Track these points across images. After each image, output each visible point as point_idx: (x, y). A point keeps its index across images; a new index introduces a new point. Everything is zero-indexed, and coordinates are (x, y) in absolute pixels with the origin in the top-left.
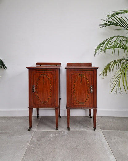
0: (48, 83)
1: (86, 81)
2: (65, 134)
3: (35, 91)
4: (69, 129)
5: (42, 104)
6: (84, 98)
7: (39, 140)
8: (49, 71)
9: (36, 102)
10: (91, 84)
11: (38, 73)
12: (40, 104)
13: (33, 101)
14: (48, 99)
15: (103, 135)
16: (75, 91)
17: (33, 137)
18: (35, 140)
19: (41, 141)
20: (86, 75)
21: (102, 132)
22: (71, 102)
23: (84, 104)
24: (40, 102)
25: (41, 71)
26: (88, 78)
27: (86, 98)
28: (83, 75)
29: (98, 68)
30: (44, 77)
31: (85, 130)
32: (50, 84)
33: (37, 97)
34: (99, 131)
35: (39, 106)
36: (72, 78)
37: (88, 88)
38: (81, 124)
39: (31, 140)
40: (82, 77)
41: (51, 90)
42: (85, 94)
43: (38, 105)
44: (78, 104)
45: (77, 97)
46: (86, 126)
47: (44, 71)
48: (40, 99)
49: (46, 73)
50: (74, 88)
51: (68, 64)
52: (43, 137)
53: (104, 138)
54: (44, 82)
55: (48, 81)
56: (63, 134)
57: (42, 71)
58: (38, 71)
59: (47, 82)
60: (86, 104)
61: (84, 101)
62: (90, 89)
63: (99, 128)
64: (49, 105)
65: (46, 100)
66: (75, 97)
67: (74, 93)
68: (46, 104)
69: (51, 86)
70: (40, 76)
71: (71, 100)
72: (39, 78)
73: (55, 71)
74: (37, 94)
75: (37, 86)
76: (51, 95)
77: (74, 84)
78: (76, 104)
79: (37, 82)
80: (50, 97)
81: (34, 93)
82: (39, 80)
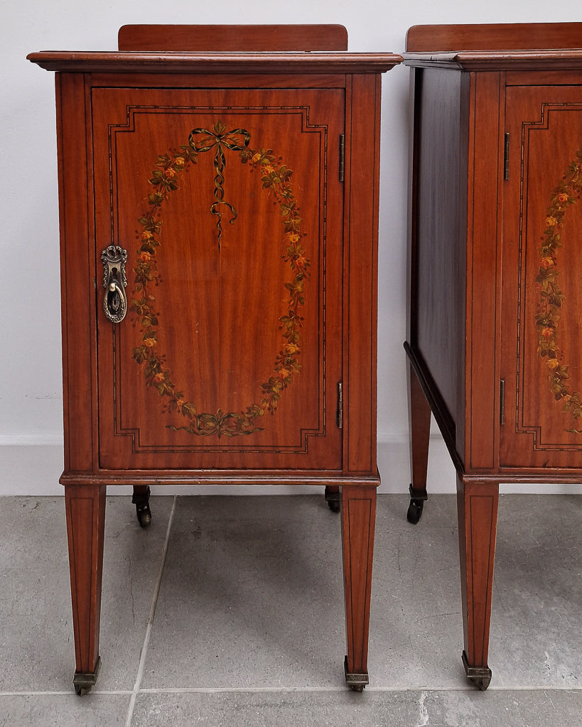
0: (261, 219)
3: (131, 309)
5: (198, 440)
8: (274, 100)
12: (181, 439)
13: (108, 417)
14: (268, 387)
16: (553, 301)
24: (183, 420)
25: (185, 98)
30: (220, 162)
32: (289, 229)
33: (155, 364)
35: (177, 459)
41: (298, 298)
43: (156, 450)
45: (575, 364)
47: (217, 98)
48: (182, 386)
49: (239, 122)
50: (542, 275)
54: (224, 213)
55: (262, 206)
57: (200, 99)
58: (153, 98)
59: (254, 211)
64: (275, 448)
65: (247, 401)
66: (554, 363)
67: (540, 323)
68: (249, 440)
69: (295, 258)
70: (176, 153)
71: (511, 394)
72: (172, 172)
73: (337, 97)
74: (152, 342)
75: (147, 255)
76: (293, 348)
77: (550, 231)
78: (566, 438)
79: (148, 215)
80: (288, 365)
81: (116, 328)
82: (173, 188)
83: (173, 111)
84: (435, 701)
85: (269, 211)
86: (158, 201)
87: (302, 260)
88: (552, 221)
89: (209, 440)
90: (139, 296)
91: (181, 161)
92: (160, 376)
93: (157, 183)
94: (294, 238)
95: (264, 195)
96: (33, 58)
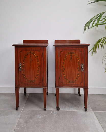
0: (35, 61)
1: (76, 59)
2: (55, 115)
3: (22, 70)
4: (58, 109)
5: (29, 83)
6: (74, 77)
7: (26, 122)
8: (36, 49)
9: (23, 81)
10: (82, 62)
11: (24, 51)
12: (27, 83)
13: (20, 81)
14: (36, 78)
15: (95, 117)
16: (64, 69)
17: (20, 118)
18: (22, 121)
19: (29, 122)
20: (76, 52)
21: (94, 114)
22: (60, 81)
23: (75, 83)
24: (27, 81)
25: (27, 49)
26: (78, 56)
27: (76, 77)
28: (73, 53)
29: (89, 45)
30: (31, 55)
31: (76, 110)
32: (38, 62)
33: (24, 75)
34: (90, 112)
35: (26, 85)
36: (61, 55)
37: (79, 66)
38: (71, 103)
39: (19, 121)
40: (72, 55)
41: (39, 69)
42: (75, 73)
43: (24, 84)
44: (68, 83)
45: (66, 75)
46: (76, 106)
47: (30, 49)
48: (27, 77)
49: (33, 51)
50: (63, 66)
51: (56, 41)
52: (31, 118)
53: (97, 121)
54: (31, 60)
55: (35, 59)
56: (52, 114)
57: (29, 49)
58: (24, 49)
59: (34, 60)
60: (77, 84)
61: (74, 80)
62: (80, 68)
63: (91, 108)
64: (36, 84)
65: (33, 79)
66: (64, 75)
67: (63, 71)
68: (34, 83)
69: (38, 65)
70: (26, 54)
71: (60, 79)
72: (26, 56)
73: (42, 49)
74: (24, 73)
75: (23, 64)
76: (38, 74)
77: (63, 62)
78: (66, 83)
79: (24, 60)
80: (38, 75)
81: (20, 72)
82: (26, 57)
83: (26, 50)
84: (53, 111)
85: (36, 60)
86: (24, 59)
87: (39, 65)
88: (64, 61)
89: (30, 83)
90: (23, 68)
91: (27, 55)
92: (25, 76)
93: (24, 57)
94: (38, 63)
95: (35, 58)
96: (12, 45)
